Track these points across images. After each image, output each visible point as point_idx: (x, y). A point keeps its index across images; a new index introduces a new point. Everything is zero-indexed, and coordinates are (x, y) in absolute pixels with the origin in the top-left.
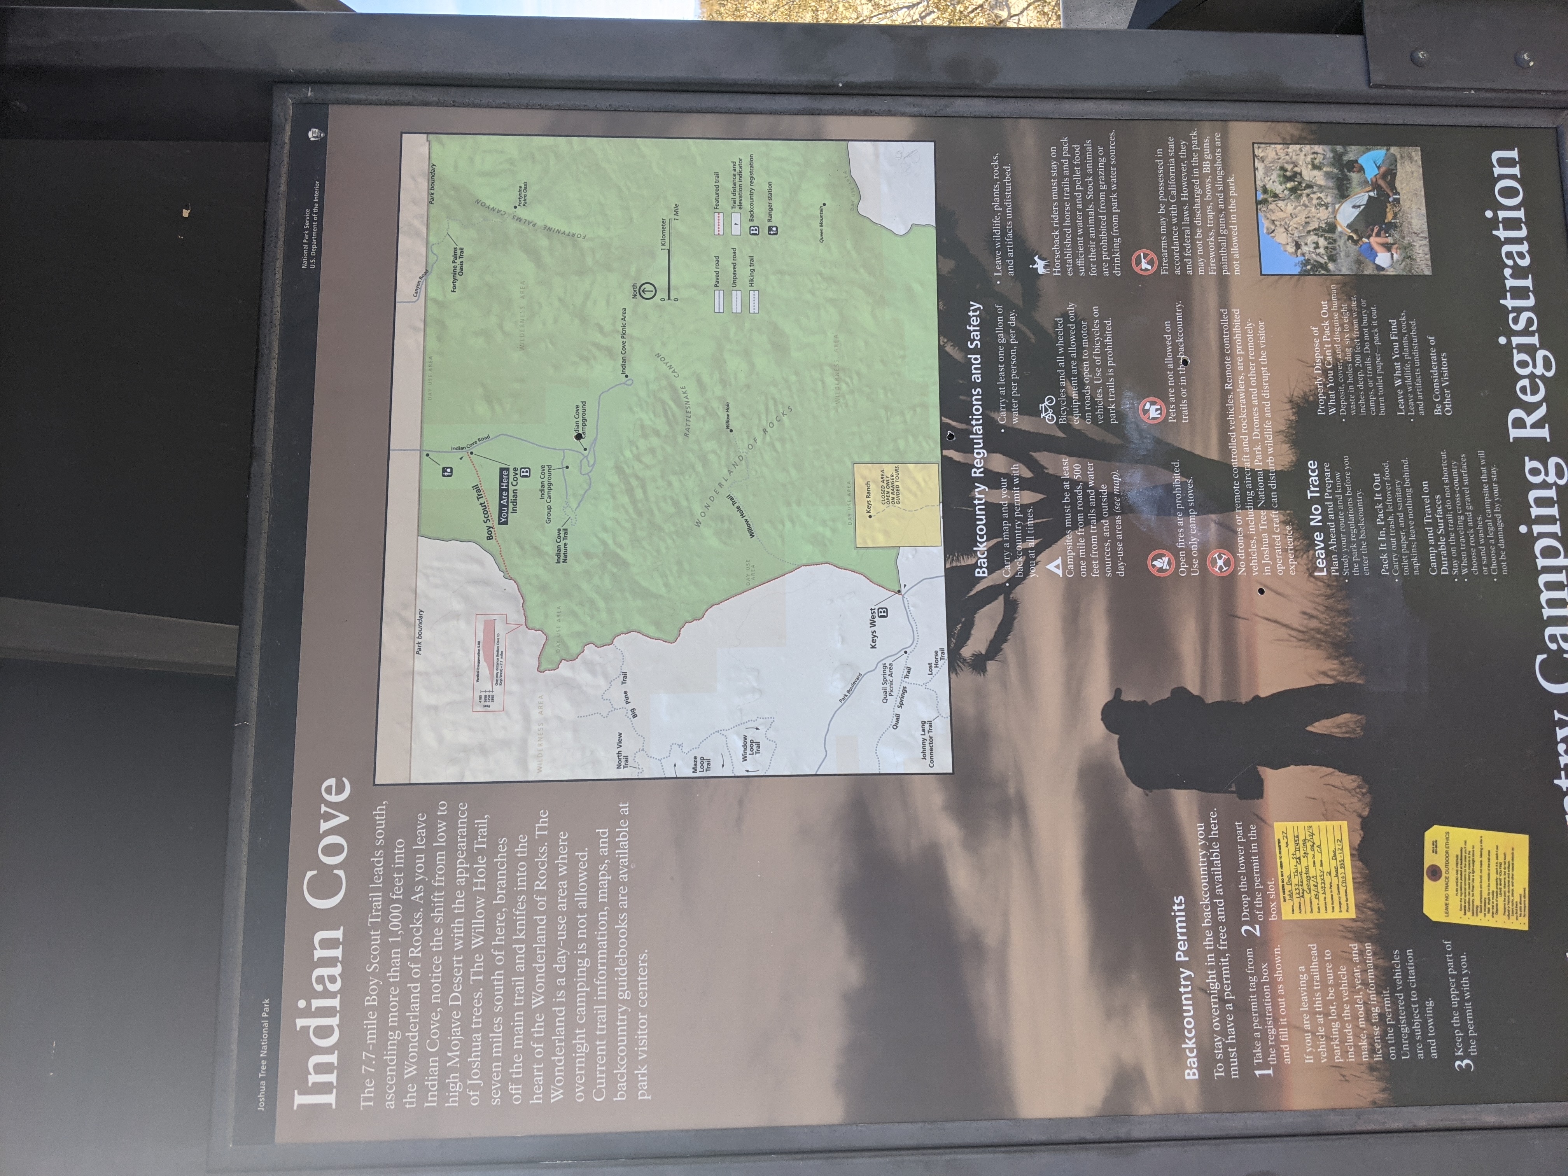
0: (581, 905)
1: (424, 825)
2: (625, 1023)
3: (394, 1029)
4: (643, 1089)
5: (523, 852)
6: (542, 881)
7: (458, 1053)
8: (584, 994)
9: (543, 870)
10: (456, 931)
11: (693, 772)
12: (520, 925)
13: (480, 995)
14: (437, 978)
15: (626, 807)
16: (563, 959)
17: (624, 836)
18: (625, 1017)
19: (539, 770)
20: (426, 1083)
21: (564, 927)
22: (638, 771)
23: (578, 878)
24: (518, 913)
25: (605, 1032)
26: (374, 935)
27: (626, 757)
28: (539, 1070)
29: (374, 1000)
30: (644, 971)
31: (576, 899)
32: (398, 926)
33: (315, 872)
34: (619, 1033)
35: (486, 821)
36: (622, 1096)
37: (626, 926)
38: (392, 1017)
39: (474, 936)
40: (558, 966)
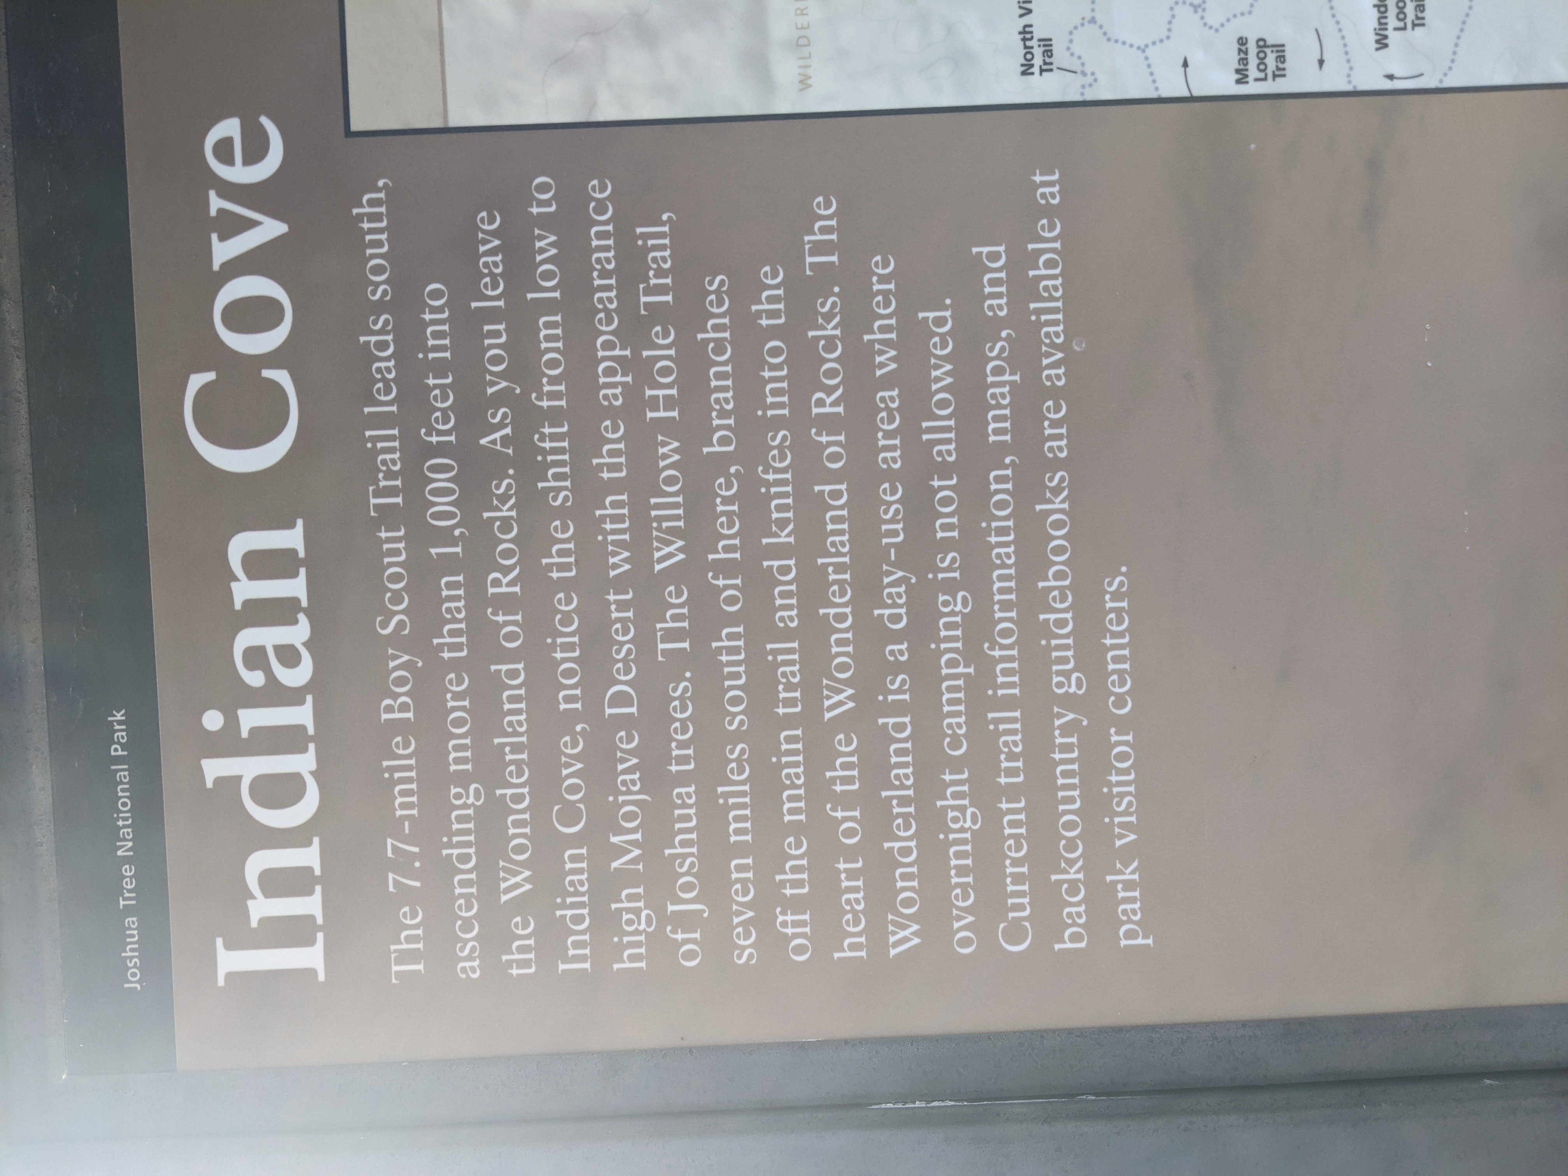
0: (940, 453)
1: (497, 242)
2: (1075, 755)
3: (463, 779)
4: (1130, 921)
5: (773, 314)
6: (830, 390)
7: (638, 836)
8: (961, 682)
9: (831, 361)
10: (608, 526)
11: (1238, 82)
12: (779, 508)
13: (686, 689)
14: (570, 647)
15: (1051, 184)
16: (899, 595)
17: (1050, 264)
18: (1074, 740)
19: (804, 83)
20: (558, 913)
21: (897, 511)
22: (1079, 80)
23: (929, 381)
24: (771, 477)
25: (1020, 779)
26: (389, 540)
27: (1047, 44)
28: (852, 875)
29: (404, 708)
30: (1120, 622)
31: (925, 437)
32: (452, 515)
33: (211, 376)
34: (1060, 781)
35: (666, 229)
36: (1075, 938)
37: (1066, 506)
38: (457, 748)
39: (658, 539)
40: (887, 612)
